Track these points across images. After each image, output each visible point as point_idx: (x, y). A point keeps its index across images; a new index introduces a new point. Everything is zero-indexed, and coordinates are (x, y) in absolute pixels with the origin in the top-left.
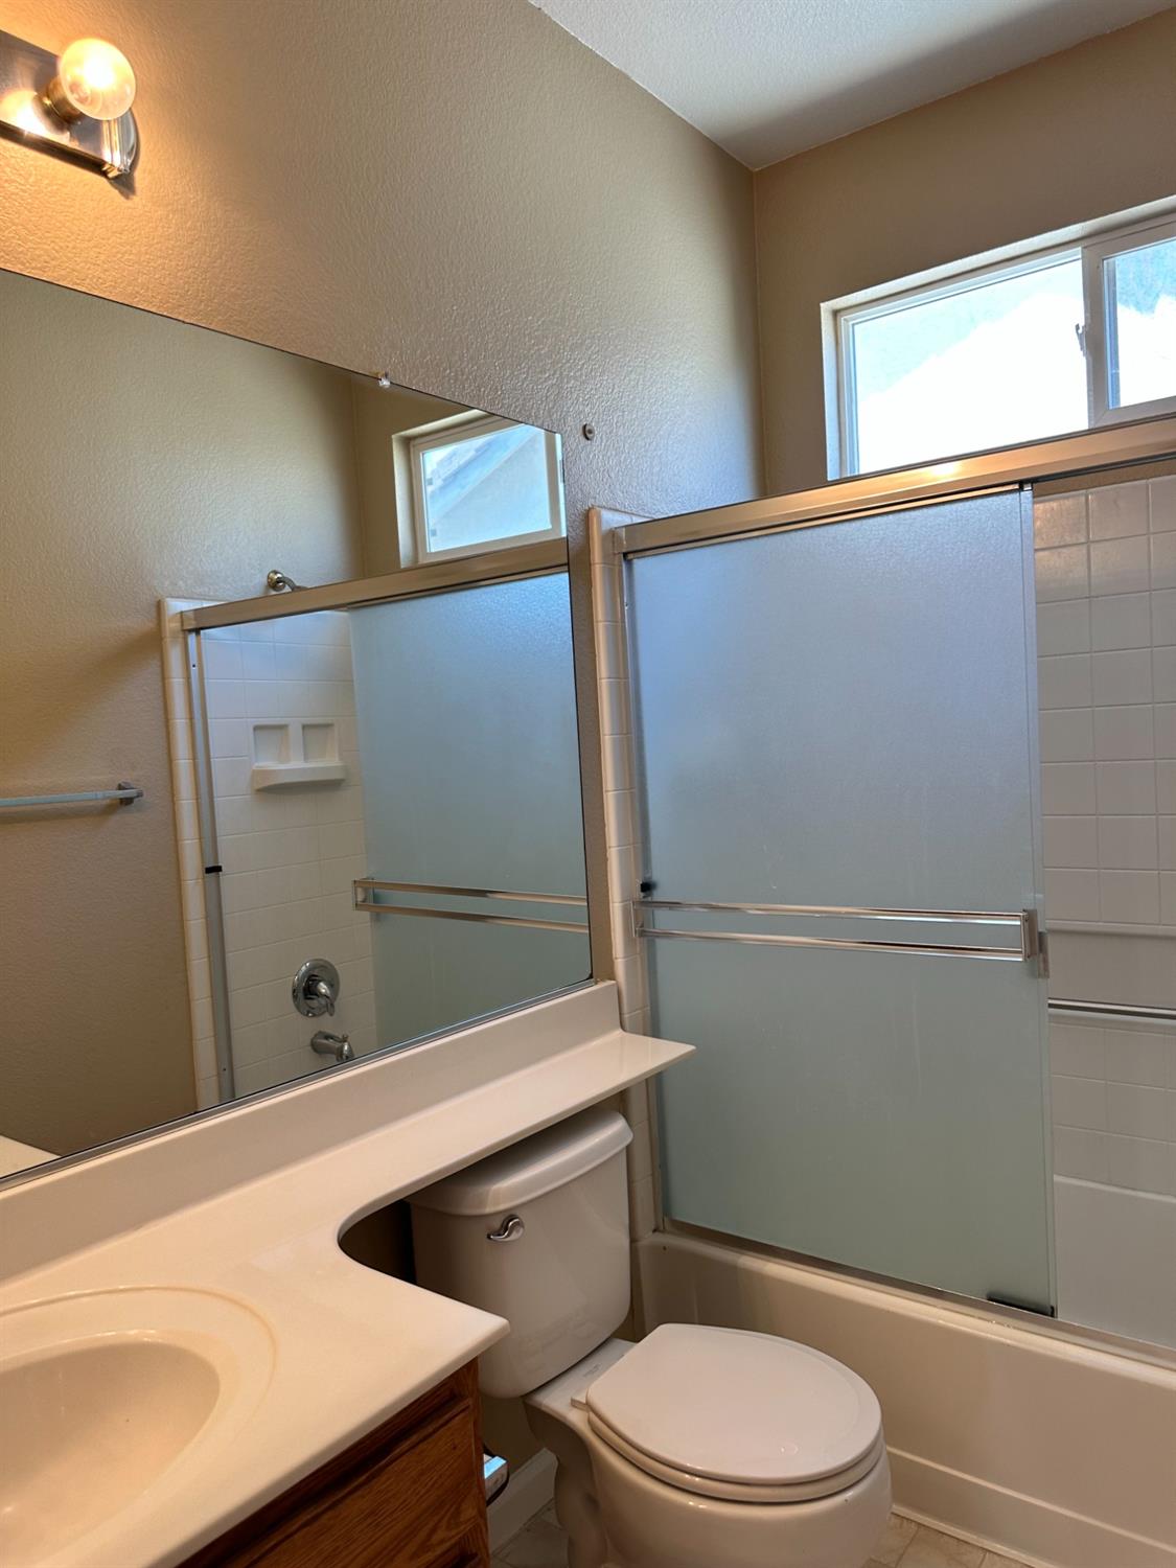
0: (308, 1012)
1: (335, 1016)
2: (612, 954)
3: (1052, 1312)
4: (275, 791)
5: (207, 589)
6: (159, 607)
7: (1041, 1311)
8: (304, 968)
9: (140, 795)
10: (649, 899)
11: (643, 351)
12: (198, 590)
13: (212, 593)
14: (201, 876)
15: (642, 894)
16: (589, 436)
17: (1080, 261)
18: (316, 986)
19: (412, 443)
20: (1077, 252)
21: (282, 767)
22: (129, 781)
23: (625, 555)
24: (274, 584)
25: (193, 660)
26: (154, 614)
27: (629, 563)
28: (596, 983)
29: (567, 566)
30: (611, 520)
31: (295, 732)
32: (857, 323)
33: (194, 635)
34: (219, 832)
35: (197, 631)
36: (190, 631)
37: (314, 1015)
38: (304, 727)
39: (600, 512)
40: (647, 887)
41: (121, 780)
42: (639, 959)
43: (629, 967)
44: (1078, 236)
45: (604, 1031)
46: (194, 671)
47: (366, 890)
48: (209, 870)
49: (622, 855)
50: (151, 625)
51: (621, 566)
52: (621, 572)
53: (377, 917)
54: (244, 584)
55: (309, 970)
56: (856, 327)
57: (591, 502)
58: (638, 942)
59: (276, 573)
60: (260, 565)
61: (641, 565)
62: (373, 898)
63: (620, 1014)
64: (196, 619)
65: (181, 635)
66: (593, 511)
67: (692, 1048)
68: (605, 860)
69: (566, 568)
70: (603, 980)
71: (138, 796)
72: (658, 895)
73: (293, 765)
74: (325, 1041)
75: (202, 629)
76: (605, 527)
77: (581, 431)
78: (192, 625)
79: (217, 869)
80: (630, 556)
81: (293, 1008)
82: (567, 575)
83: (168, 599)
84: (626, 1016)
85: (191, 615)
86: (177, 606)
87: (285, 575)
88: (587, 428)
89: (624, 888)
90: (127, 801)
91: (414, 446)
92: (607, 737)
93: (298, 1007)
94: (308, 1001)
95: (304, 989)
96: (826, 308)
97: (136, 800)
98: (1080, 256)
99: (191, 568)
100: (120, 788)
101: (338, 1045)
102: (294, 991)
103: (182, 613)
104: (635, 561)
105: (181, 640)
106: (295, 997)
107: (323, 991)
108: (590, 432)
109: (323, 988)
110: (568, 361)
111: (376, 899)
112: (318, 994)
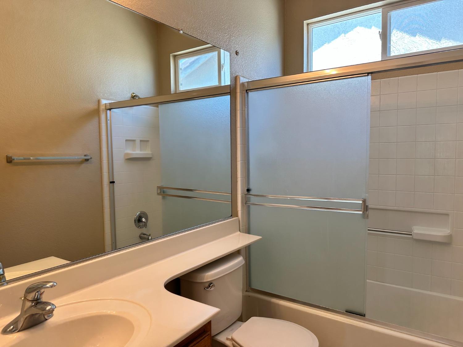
0: (139, 227)
1: (147, 228)
2: (237, 209)
3: (364, 316)
4: (131, 160)
5: (113, 97)
6: (99, 101)
7: (361, 315)
8: (138, 214)
9: (91, 158)
10: (249, 194)
11: (253, 30)
12: (110, 97)
13: (114, 99)
14: (108, 184)
15: (247, 192)
16: (238, 54)
17: (381, 13)
18: (141, 220)
19: (176, 57)
20: (380, 10)
21: (134, 152)
22: (88, 154)
23: (247, 90)
24: (133, 97)
25: (109, 118)
26: (97, 104)
27: (247, 93)
28: (233, 218)
29: (230, 93)
30: (243, 80)
31: (138, 142)
32: (314, 28)
33: (109, 111)
34: (114, 171)
35: (110, 109)
36: (108, 109)
37: (141, 228)
38: (141, 141)
39: (240, 77)
40: (248, 190)
41: (85, 154)
42: (245, 212)
43: (242, 213)
44: (381, 5)
45: (235, 232)
46: (109, 121)
47: (160, 190)
48: (111, 182)
49: (242, 181)
50: (96, 107)
51: (245, 94)
52: (245, 95)
53: (164, 198)
54: (124, 96)
55: (140, 214)
56: (313, 29)
57: (237, 74)
58: (245, 206)
59: (134, 93)
60: (129, 91)
61: (251, 94)
62: (162, 192)
63: (239, 227)
64: (110, 106)
65: (105, 110)
66: (238, 77)
67: (261, 237)
68: (237, 182)
69: (229, 94)
70: (235, 217)
71: (90, 159)
72: (251, 193)
73: (137, 152)
74: (143, 236)
75: (111, 109)
76: (241, 82)
77: (235, 52)
78: (108, 107)
79: (113, 182)
80: (248, 91)
81: (134, 225)
82: (230, 96)
83: (102, 99)
84: (241, 228)
85: (108, 104)
86: (104, 102)
87: (136, 94)
88: (237, 52)
89: (242, 190)
90: (87, 160)
91: (177, 58)
92: (239, 145)
93: (136, 225)
94: (139, 224)
95: (138, 220)
96: (305, 22)
97: (90, 160)
98: (381, 11)
99: (109, 90)
100: (85, 156)
101: (148, 237)
102: (135, 220)
103: (106, 104)
104: (249, 93)
105: (105, 112)
106: (135, 222)
107: (144, 221)
108: (238, 53)
109: (144, 220)
110: (232, 31)
111: (164, 192)
112: (142, 222)
